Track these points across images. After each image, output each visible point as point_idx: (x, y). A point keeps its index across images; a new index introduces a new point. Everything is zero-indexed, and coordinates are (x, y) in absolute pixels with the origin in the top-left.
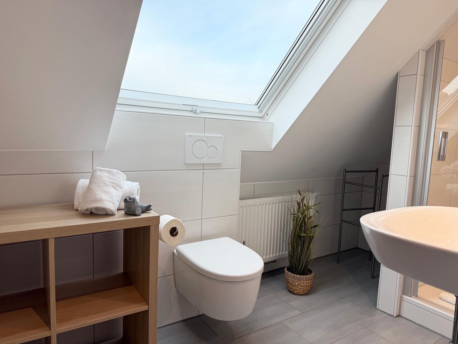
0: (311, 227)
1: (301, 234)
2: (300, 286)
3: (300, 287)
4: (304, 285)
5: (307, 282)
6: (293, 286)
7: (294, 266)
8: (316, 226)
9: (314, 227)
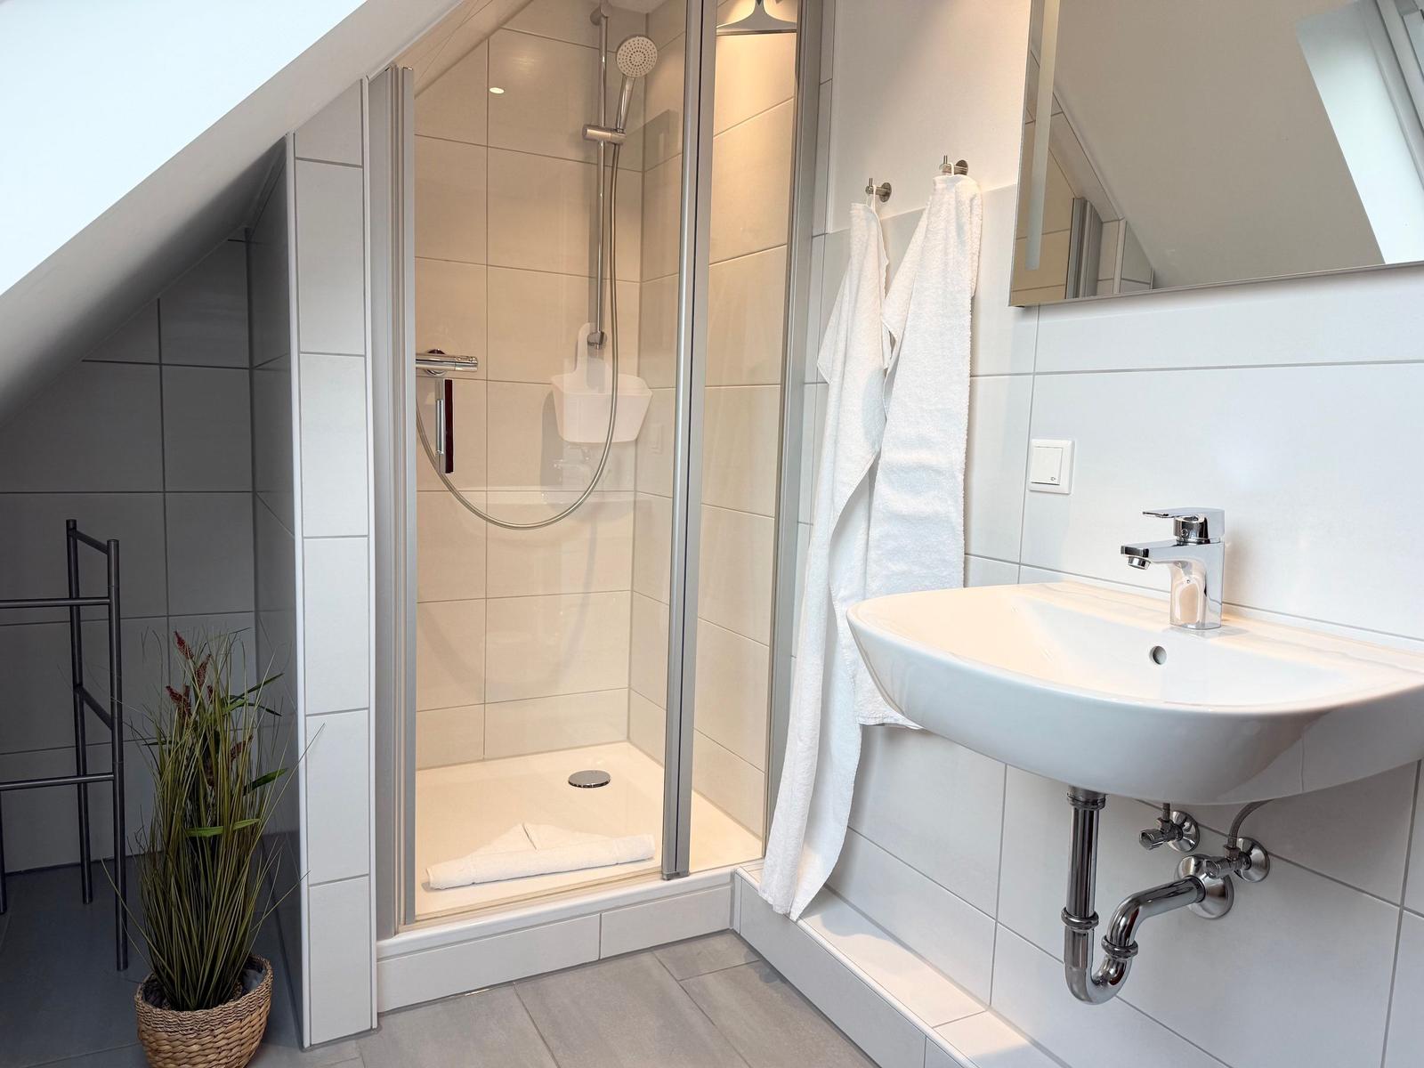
0: (245, 788)
1: (197, 833)
2: (212, 1051)
3: (211, 1057)
4: (230, 1041)
5: (244, 1023)
6: (178, 1062)
7: (176, 977)
8: (265, 780)
9: (255, 785)
